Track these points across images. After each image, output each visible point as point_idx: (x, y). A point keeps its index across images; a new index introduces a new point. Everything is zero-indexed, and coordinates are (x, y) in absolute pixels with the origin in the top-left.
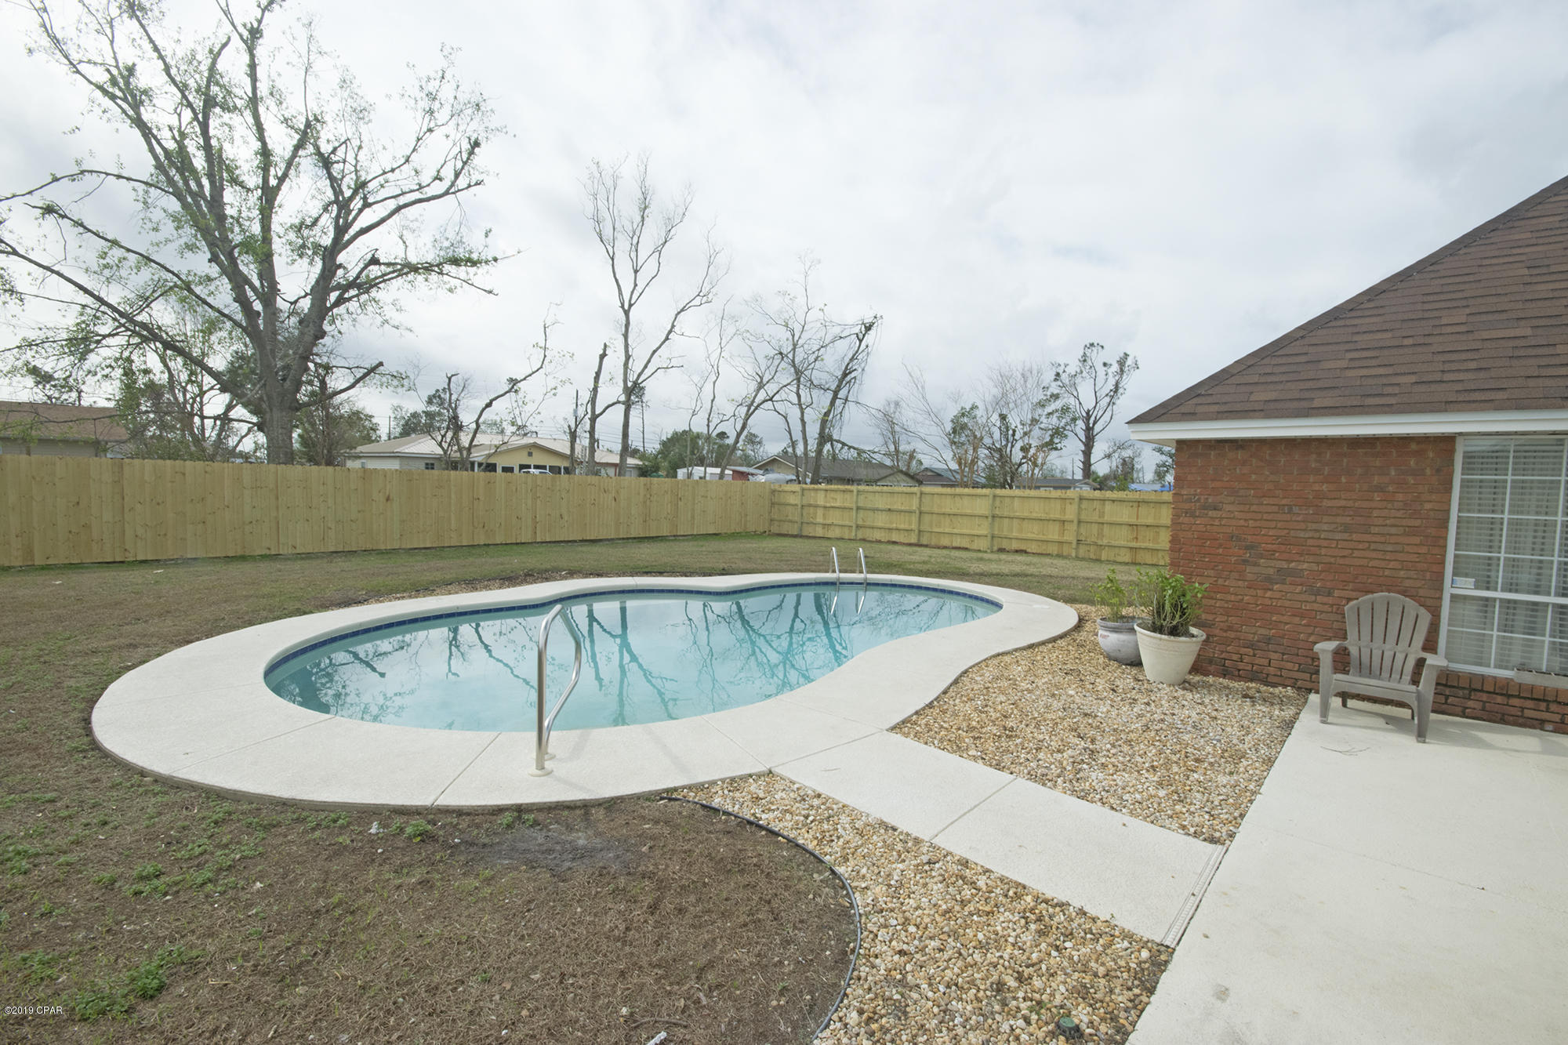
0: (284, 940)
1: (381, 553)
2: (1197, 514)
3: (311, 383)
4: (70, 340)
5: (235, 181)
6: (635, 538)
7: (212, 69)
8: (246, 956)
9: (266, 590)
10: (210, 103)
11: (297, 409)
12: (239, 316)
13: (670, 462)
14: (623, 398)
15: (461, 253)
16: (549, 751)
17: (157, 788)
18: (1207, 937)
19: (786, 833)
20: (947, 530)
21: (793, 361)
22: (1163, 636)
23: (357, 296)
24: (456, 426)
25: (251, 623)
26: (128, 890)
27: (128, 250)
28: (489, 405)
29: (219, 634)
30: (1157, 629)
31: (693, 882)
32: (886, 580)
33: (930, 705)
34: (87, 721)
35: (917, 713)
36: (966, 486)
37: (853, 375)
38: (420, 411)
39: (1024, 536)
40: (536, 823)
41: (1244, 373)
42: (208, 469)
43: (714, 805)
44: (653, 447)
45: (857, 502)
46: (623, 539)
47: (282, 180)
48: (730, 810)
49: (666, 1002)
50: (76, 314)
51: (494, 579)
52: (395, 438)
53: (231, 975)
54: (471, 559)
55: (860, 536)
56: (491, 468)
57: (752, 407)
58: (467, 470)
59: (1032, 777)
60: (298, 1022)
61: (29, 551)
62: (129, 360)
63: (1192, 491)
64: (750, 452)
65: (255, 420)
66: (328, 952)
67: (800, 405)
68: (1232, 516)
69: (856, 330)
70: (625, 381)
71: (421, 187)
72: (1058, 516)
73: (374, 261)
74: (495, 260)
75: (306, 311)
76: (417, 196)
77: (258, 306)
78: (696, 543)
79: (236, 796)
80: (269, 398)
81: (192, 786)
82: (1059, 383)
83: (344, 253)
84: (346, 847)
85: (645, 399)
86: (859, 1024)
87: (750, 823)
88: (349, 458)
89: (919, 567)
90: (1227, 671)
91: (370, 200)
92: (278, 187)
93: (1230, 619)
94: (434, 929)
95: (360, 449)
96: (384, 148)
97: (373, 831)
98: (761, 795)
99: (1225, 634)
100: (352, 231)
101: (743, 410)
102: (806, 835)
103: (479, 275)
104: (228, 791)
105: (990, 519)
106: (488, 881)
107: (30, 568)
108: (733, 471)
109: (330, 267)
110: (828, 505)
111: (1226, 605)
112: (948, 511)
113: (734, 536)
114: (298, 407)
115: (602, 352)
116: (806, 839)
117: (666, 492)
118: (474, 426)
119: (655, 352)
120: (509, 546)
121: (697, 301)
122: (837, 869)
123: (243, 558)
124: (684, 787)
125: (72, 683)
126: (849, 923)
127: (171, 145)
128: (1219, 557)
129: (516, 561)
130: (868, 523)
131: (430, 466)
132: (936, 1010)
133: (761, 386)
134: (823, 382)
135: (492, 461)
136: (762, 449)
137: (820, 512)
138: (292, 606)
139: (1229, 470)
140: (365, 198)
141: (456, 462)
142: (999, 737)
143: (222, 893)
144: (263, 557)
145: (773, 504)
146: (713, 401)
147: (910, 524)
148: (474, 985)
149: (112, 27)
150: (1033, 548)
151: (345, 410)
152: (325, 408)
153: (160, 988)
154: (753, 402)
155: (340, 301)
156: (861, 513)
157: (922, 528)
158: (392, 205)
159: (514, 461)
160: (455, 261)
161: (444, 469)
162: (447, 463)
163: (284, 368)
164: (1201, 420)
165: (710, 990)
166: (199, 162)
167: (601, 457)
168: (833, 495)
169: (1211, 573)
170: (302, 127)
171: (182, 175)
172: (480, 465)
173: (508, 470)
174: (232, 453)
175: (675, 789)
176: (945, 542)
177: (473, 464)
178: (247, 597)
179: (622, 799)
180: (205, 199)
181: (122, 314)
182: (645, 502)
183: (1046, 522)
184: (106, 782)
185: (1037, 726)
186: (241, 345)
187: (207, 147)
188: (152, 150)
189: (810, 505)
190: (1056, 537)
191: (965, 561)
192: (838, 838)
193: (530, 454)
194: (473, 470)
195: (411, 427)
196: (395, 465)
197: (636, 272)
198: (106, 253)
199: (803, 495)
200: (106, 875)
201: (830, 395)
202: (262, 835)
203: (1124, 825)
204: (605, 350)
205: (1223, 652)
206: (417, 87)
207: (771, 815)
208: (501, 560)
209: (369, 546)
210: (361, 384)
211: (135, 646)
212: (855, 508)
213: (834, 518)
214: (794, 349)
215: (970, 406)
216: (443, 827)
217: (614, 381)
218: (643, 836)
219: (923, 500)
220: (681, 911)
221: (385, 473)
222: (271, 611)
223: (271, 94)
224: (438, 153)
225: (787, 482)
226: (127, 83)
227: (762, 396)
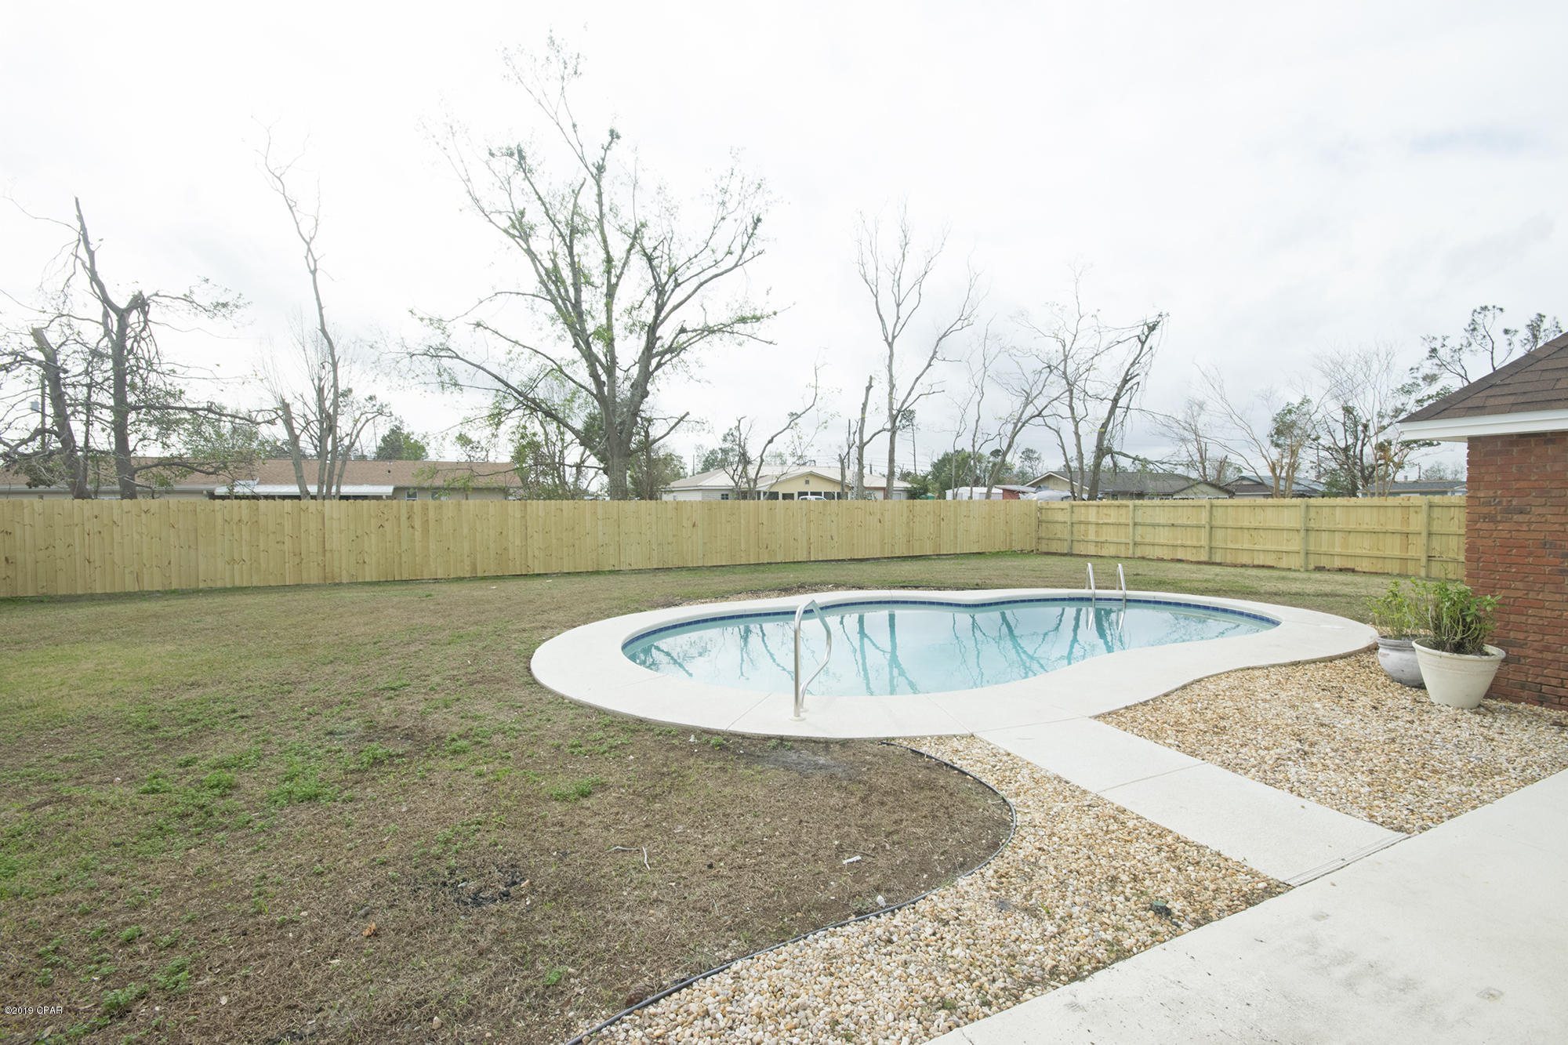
0: (649, 783)
1: (689, 569)
2: (1499, 518)
3: (638, 434)
4: (490, 416)
5: (588, 283)
6: (899, 557)
7: (575, 205)
8: (629, 786)
9: (616, 595)
10: (574, 231)
11: (630, 455)
12: (593, 388)
13: (941, 484)
14: (888, 426)
15: (748, 314)
16: (804, 706)
17: (572, 706)
18: (1334, 885)
19: (973, 774)
20: (1246, 546)
21: (1065, 373)
22: (1444, 653)
23: (670, 360)
24: (745, 460)
25: (609, 617)
26: (568, 751)
27: (524, 347)
28: (770, 441)
29: (591, 622)
30: (1438, 646)
31: (894, 790)
32: (1150, 597)
33: (1145, 703)
34: (529, 669)
35: (1126, 708)
36: (1283, 496)
37: (1134, 381)
38: (717, 448)
39: (1350, 551)
40: (792, 748)
41: (1555, 356)
42: (576, 505)
43: (921, 751)
44: (924, 468)
45: (1133, 518)
46: (888, 558)
47: (619, 277)
48: (933, 755)
49: (863, 844)
50: (493, 396)
51: (774, 590)
52: (698, 473)
53: (622, 793)
54: (756, 574)
55: (1139, 554)
56: (773, 496)
57: (1019, 425)
58: (754, 499)
59: (1226, 765)
60: (657, 817)
61: (474, 568)
62: (525, 427)
63: (1491, 493)
64: (1028, 469)
65: (602, 466)
66: (670, 792)
67: (1074, 418)
68: (1543, 520)
69: (1138, 332)
70: (891, 409)
71: (717, 262)
72: (1398, 528)
73: (683, 330)
74: (775, 314)
75: (635, 376)
76: (714, 271)
77: (604, 378)
78: (956, 561)
79: (615, 714)
80: (612, 449)
81: (590, 707)
82: (1436, 361)
83: (661, 328)
84: (676, 746)
85: (915, 422)
86: (993, 877)
87: (946, 765)
88: (665, 492)
89: (1196, 585)
90: (1544, 697)
91: (679, 281)
92: (617, 284)
93: (1546, 637)
94: (728, 790)
95: (673, 484)
96: (690, 240)
97: (691, 740)
98: (961, 749)
99: (1540, 656)
100: (667, 309)
101: (1010, 428)
102: (990, 777)
103: (760, 329)
104: (609, 710)
105: (1303, 533)
106: (760, 773)
107: (474, 579)
108: (1004, 490)
109: (652, 339)
110: (1101, 522)
111: (1541, 622)
112: (1246, 524)
113: (998, 554)
114: (631, 454)
115: (868, 384)
116: (990, 780)
117: (929, 513)
118: (759, 459)
119: (917, 379)
120: (787, 565)
121: (958, 326)
122: (1009, 800)
123: (597, 573)
124: (900, 738)
125: (516, 647)
126: (1006, 829)
127: (550, 265)
128: (1529, 567)
129: (791, 577)
130: (1147, 540)
131: (725, 497)
132: (1054, 880)
133: (1028, 402)
134: (1100, 391)
135: (774, 490)
136: (1041, 465)
137: (1092, 529)
138: (632, 606)
139: (1537, 468)
140: (676, 280)
141: (746, 492)
142: (1205, 732)
143: (614, 758)
144: (611, 572)
145: (1040, 522)
146: (977, 421)
147: (1199, 539)
148: (749, 818)
149: (509, 183)
150: (1364, 565)
151: (662, 453)
152: (648, 453)
153: (590, 793)
154: (1020, 418)
155: (659, 365)
156: (1139, 529)
157: (1213, 545)
158: (695, 282)
159: (794, 489)
160: (743, 320)
161: (735, 499)
162: (738, 494)
163: (621, 424)
164: (1489, 414)
165: (894, 843)
166: (567, 274)
167: (868, 482)
168: (1105, 511)
169: (1520, 585)
170: (633, 232)
171: (556, 285)
172: (765, 493)
173: (786, 496)
174: (586, 492)
175: (893, 739)
176: (1246, 560)
177: (759, 493)
178: (605, 599)
179: (853, 740)
180: (570, 302)
181: (520, 394)
182: (908, 523)
183: (1381, 535)
184: (545, 701)
185: (1255, 729)
186: (594, 408)
187: (572, 264)
188: (537, 270)
189: (1080, 523)
190: (1397, 553)
191: (1261, 579)
192: (1016, 782)
193: (807, 482)
194: (759, 499)
195: (710, 463)
196: (697, 497)
197: (898, 305)
198: (511, 351)
199: (1072, 512)
200: (556, 742)
201: (1108, 404)
202: (630, 734)
203: (1303, 807)
204: (870, 382)
205: (1538, 676)
206: (714, 186)
207: (965, 762)
208: (780, 575)
209: (681, 565)
210: (673, 431)
211: (545, 628)
212: (1131, 524)
213: (1109, 534)
214: (1065, 360)
215: (1300, 401)
216: (733, 743)
217: (880, 410)
218: (864, 763)
219: (1214, 513)
220: (882, 804)
221: (691, 504)
222: (620, 609)
223: (611, 210)
224: (730, 233)
225: (1062, 499)
226: (520, 223)
227: (1030, 410)
